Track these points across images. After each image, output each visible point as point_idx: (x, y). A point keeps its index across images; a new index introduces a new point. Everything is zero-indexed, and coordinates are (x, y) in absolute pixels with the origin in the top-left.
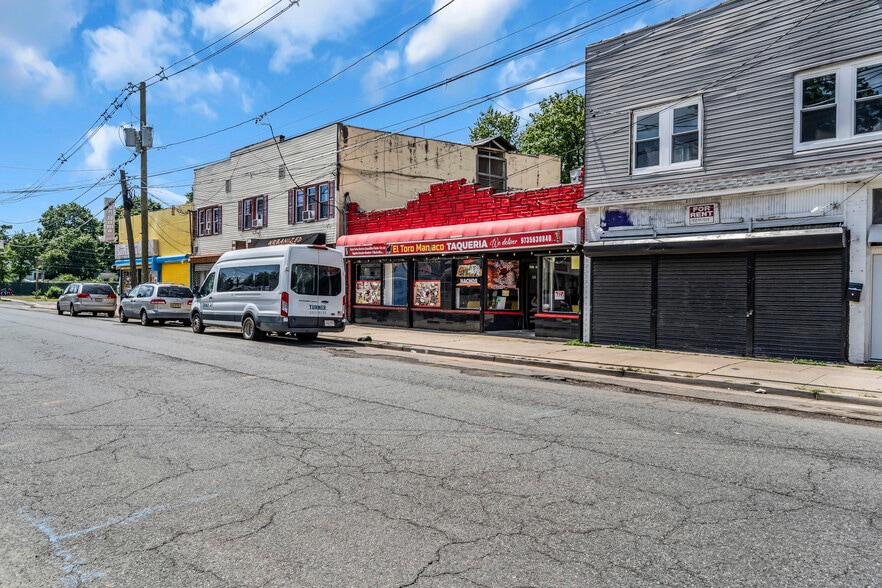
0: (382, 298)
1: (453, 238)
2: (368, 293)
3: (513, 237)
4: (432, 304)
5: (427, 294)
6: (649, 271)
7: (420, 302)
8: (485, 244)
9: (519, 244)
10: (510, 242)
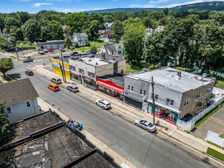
0: (102, 89)
1: (111, 88)
2: (100, 88)
3: (117, 91)
7: (107, 91)
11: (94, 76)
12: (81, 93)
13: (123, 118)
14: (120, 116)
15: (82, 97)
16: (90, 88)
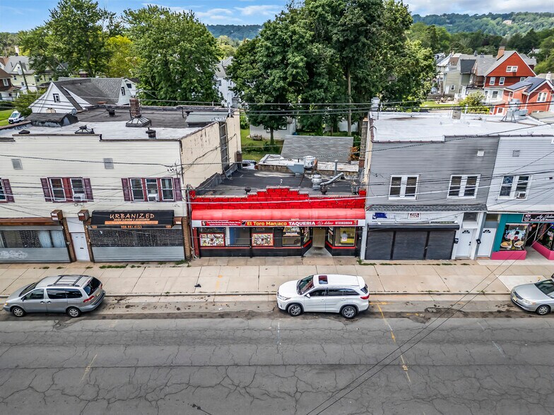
0: (225, 242)
1: (292, 220)
2: (212, 240)
3: (330, 222)
4: (266, 245)
5: (263, 240)
6: (392, 234)
7: (257, 244)
8: (314, 223)
9: (334, 224)
10: (328, 223)
11: (167, 195)
12: (132, 301)
13: (466, 315)
14: (440, 312)
15: (169, 316)
16: (143, 263)
